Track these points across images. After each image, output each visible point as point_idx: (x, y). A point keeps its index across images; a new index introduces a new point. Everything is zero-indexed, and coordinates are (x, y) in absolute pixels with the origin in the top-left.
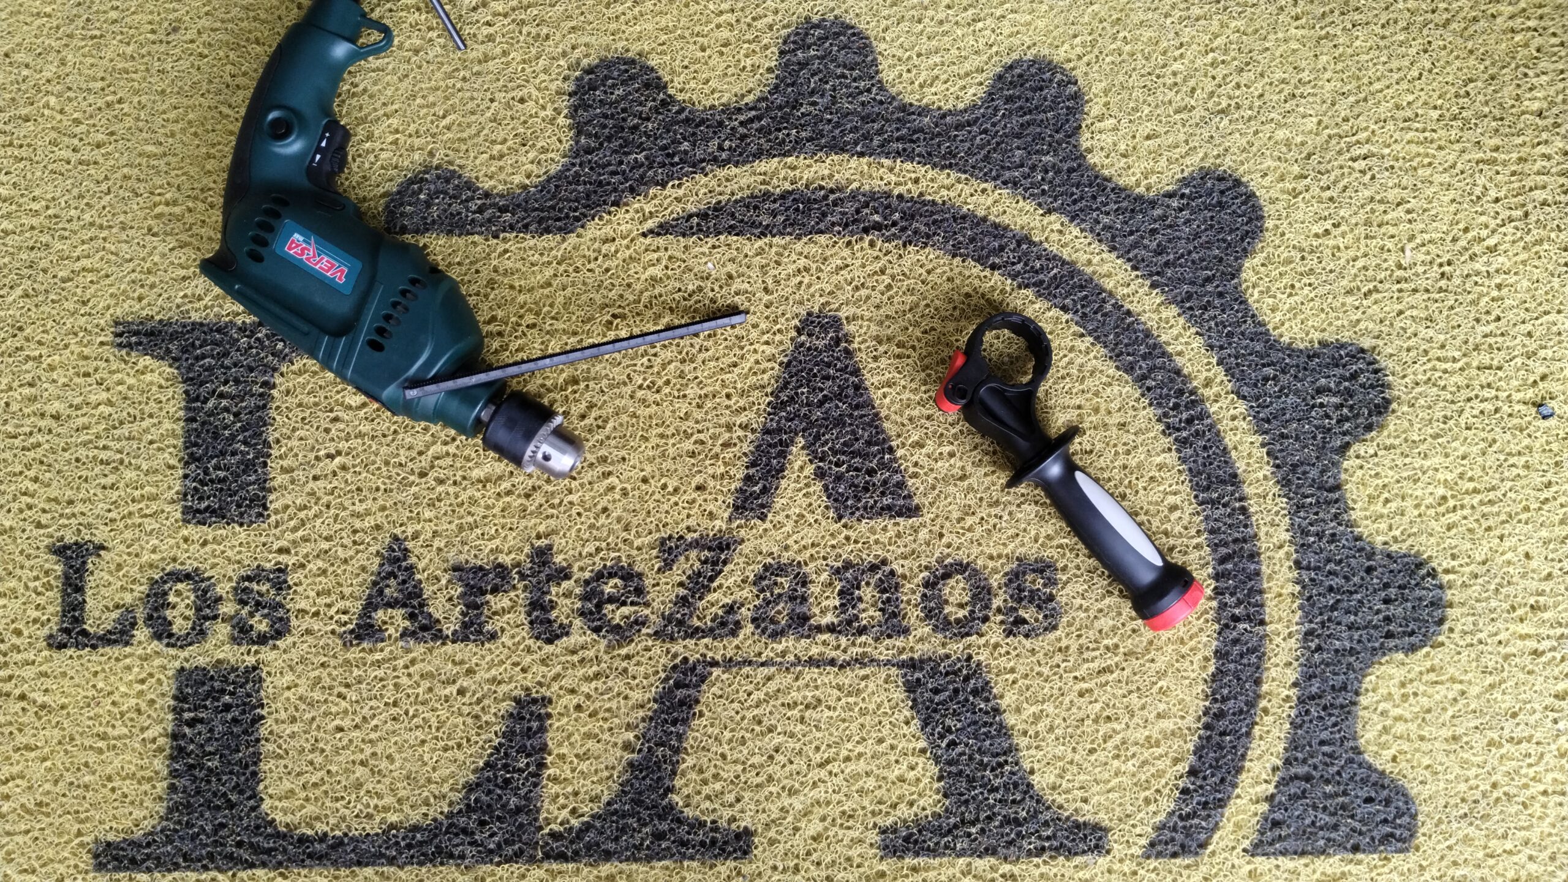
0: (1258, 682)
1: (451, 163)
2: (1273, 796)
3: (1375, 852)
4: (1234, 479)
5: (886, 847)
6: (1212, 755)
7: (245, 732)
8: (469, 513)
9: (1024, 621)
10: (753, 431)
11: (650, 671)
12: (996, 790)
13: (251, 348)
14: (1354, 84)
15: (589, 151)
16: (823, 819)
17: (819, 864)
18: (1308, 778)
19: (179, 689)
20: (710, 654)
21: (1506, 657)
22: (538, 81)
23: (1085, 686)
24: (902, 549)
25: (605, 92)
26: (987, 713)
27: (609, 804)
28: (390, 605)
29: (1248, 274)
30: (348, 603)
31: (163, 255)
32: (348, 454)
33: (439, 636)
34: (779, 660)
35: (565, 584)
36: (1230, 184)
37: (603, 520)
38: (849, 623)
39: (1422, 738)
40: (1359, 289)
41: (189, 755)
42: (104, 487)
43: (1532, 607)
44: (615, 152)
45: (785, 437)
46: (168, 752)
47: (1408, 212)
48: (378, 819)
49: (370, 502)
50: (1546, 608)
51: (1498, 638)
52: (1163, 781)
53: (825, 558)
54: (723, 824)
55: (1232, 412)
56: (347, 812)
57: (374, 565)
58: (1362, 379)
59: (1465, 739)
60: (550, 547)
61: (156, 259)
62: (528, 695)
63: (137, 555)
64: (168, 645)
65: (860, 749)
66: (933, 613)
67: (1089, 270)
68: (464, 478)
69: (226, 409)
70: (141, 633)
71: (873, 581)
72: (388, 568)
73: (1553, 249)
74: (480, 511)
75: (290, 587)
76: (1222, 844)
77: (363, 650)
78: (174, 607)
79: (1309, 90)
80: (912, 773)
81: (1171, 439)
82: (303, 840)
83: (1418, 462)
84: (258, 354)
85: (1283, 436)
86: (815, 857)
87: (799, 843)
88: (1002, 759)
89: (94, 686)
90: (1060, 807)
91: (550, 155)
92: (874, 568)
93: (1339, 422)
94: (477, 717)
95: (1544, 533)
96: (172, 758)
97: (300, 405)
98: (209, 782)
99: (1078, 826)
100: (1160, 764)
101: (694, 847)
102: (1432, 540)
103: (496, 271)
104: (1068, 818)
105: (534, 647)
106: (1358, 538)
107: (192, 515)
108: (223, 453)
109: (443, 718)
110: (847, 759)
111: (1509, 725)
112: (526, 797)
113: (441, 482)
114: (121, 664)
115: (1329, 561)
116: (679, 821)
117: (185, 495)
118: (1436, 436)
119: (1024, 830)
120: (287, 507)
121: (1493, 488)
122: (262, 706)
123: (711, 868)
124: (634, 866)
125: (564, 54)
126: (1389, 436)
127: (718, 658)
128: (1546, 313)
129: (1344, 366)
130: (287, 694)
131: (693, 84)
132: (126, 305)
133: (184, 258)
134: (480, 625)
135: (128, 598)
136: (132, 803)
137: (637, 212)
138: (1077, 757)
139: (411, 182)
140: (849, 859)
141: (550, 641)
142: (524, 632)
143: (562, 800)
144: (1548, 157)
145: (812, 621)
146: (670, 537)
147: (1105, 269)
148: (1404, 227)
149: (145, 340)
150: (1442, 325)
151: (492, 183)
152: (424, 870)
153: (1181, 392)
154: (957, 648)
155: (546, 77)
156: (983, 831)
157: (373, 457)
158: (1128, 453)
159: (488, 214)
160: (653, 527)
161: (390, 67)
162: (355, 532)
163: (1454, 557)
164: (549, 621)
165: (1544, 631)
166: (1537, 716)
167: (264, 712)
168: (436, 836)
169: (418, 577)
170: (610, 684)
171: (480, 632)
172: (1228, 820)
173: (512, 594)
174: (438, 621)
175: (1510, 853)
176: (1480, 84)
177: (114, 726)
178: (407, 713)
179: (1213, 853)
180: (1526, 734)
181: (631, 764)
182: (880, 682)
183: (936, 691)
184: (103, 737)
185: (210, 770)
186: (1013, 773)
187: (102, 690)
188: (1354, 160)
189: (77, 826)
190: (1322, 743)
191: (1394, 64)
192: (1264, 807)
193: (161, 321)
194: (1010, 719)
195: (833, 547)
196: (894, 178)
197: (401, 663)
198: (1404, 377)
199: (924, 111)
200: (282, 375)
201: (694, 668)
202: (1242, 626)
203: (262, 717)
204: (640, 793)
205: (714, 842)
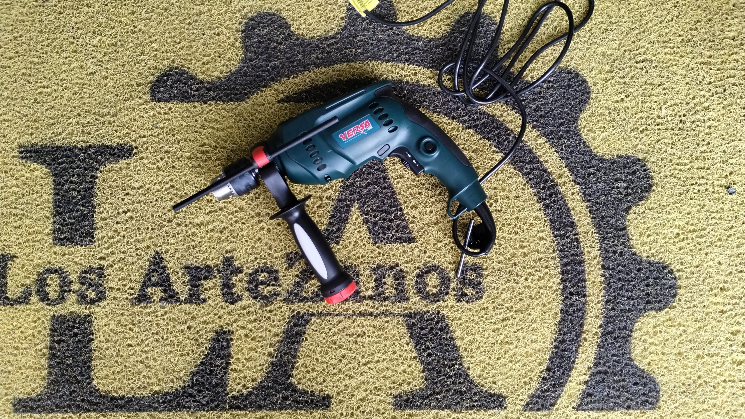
0: (582, 325)
1: (183, 66)
2: (588, 381)
3: (638, 409)
4: (572, 225)
5: (396, 405)
6: (558, 361)
7: (85, 347)
8: (193, 240)
9: (466, 295)
10: (333, 200)
11: (281, 318)
12: (451, 377)
13: (85, 158)
14: (638, 23)
15: (251, 60)
16: (366, 390)
17: (363, 412)
18: (606, 373)
19: (53, 325)
20: (311, 310)
21: (707, 314)
22: (226, 24)
23: (495, 326)
24: (406, 259)
25: (260, 30)
26: (447, 339)
27: (261, 382)
28: (155, 285)
29: (581, 121)
30: (134, 285)
31: (42, 113)
32: (133, 211)
33: (178, 300)
34: (345, 313)
35: (240, 275)
36: (574, 75)
37: (258, 244)
38: (380, 295)
39: (663, 354)
40: (638, 129)
41: (57, 357)
42: (15, 227)
43: (721, 288)
44: (264, 60)
45: (348, 203)
46: (47, 356)
47: (664, 89)
48: (149, 389)
49: (144, 235)
50: (728, 289)
51: (704, 304)
52: (533, 374)
53: (368, 263)
54: (317, 392)
55: (572, 191)
56: (134, 386)
57: (146, 266)
58: (638, 174)
59: (685, 354)
60: (232, 257)
61: (39, 114)
62: (222, 329)
63: (31, 261)
64: (47, 304)
65: (384, 356)
66: (421, 290)
67: (501, 119)
68: (190, 223)
69: (74, 189)
70: (34, 299)
71: (391, 275)
72: (153, 267)
73: (738, 108)
74: (198, 239)
75: (105, 276)
76: (562, 405)
77: (141, 307)
78: (50, 286)
79: (615, 27)
80: (410, 369)
81: (541, 204)
82: (113, 399)
83: (665, 216)
84: (89, 162)
85: (597, 203)
86: (361, 409)
87: (354, 402)
88: (454, 362)
89: (12, 324)
90: (482, 386)
91: (232, 62)
92: (392, 268)
93: (626, 196)
94: (197, 340)
95: (728, 252)
96: (50, 359)
97: (110, 187)
98: (67, 370)
99: (491, 395)
100: (532, 365)
101: (302, 404)
102: (671, 255)
103: (205, 120)
104: (486, 391)
105: (225, 306)
106: (634, 254)
107: (59, 241)
108: (72, 211)
109: (180, 340)
110: (378, 361)
111: (707, 347)
112: (221, 379)
113: (179, 225)
114: (24, 313)
115: (619, 265)
116: (295, 391)
117: (54, 231)
118: (676, 203)
119: (464, 397)
120: (104, 237)
121: (703, 229)
122: (93, 334)
123: (311, 414)
124: (273, 413)
125: (239, 11)
126: (651, 203)
127: (315, 312)
128: (733, 141)
129: (629, 168)
130: (105, 328)
131: (303, 26)
132: (24, 138)
133: (52, 114)
134: (198, 295)
135: (27, 281)
136: (31, 380)
137: (275, 90)
138: (491, 362)
139: (163, 75)
140: (378, 410)
141: (232, 303)
142: (219, 299)
143: (238, 381)
144: (737, 61)
145: (361, 294)
146: (291, 253)
147: (510, 118)
148: (662, 97)
149: (34, 155)
150: (679, 147)
151: (203, 76)
152: (171, 414)
153: (546, 181)
154: (432, 307)
155: (230, 23)
156: (444, 397)
157: (145, 213)
158: (519, 211)
159: (202, 91)
160: (283, 248)
161: (153, 18)
162: (137, 249)
163: (682, 264)
164: (232, 294)
165: (727, 301)
166: (722, 343)
167: (93, 337)
168: (177, 397)
169: (168, 271)
170: (262, 324)
171: (198, 299)
172: (565, 393)
173: (214, 280)
174: (178, 293)
175: (706, 410)
176: (703, 23)
177: (22, 343)
178: (162, 338)
179: (558, 409)
180: (716, 352)
181: (272, 363)
182: (395, 324)
183: (422, 329)
184: (17, 348)
185: (68, 365)
186: (459, 369)
187: (16, 326)
188: (637, 63)
189: (5, 391)
190: (613, 355)
191: (659, 13)
192: (583, 387)
193: (42, 145)
194: (459, 343)
195: (372, 257)
196: (404, 73)
197: (159, 313)
198: (660, 173)
199: (419, 39)
200: (101, 172)
201: (303, 317)
202: (574, 298)
203: (93, 340)
204: (277, 377)
205: (312, 401)
